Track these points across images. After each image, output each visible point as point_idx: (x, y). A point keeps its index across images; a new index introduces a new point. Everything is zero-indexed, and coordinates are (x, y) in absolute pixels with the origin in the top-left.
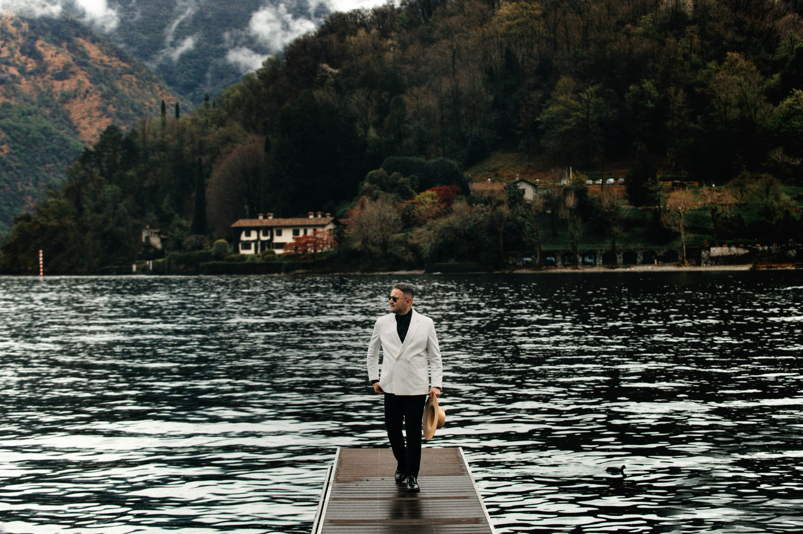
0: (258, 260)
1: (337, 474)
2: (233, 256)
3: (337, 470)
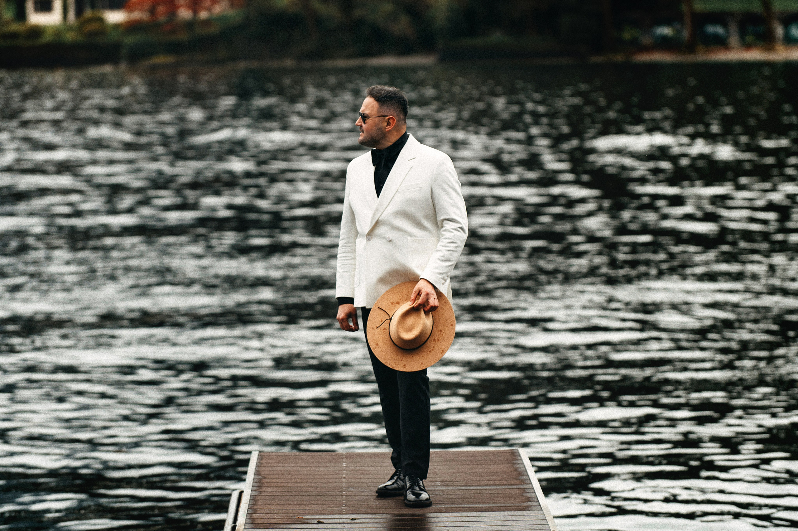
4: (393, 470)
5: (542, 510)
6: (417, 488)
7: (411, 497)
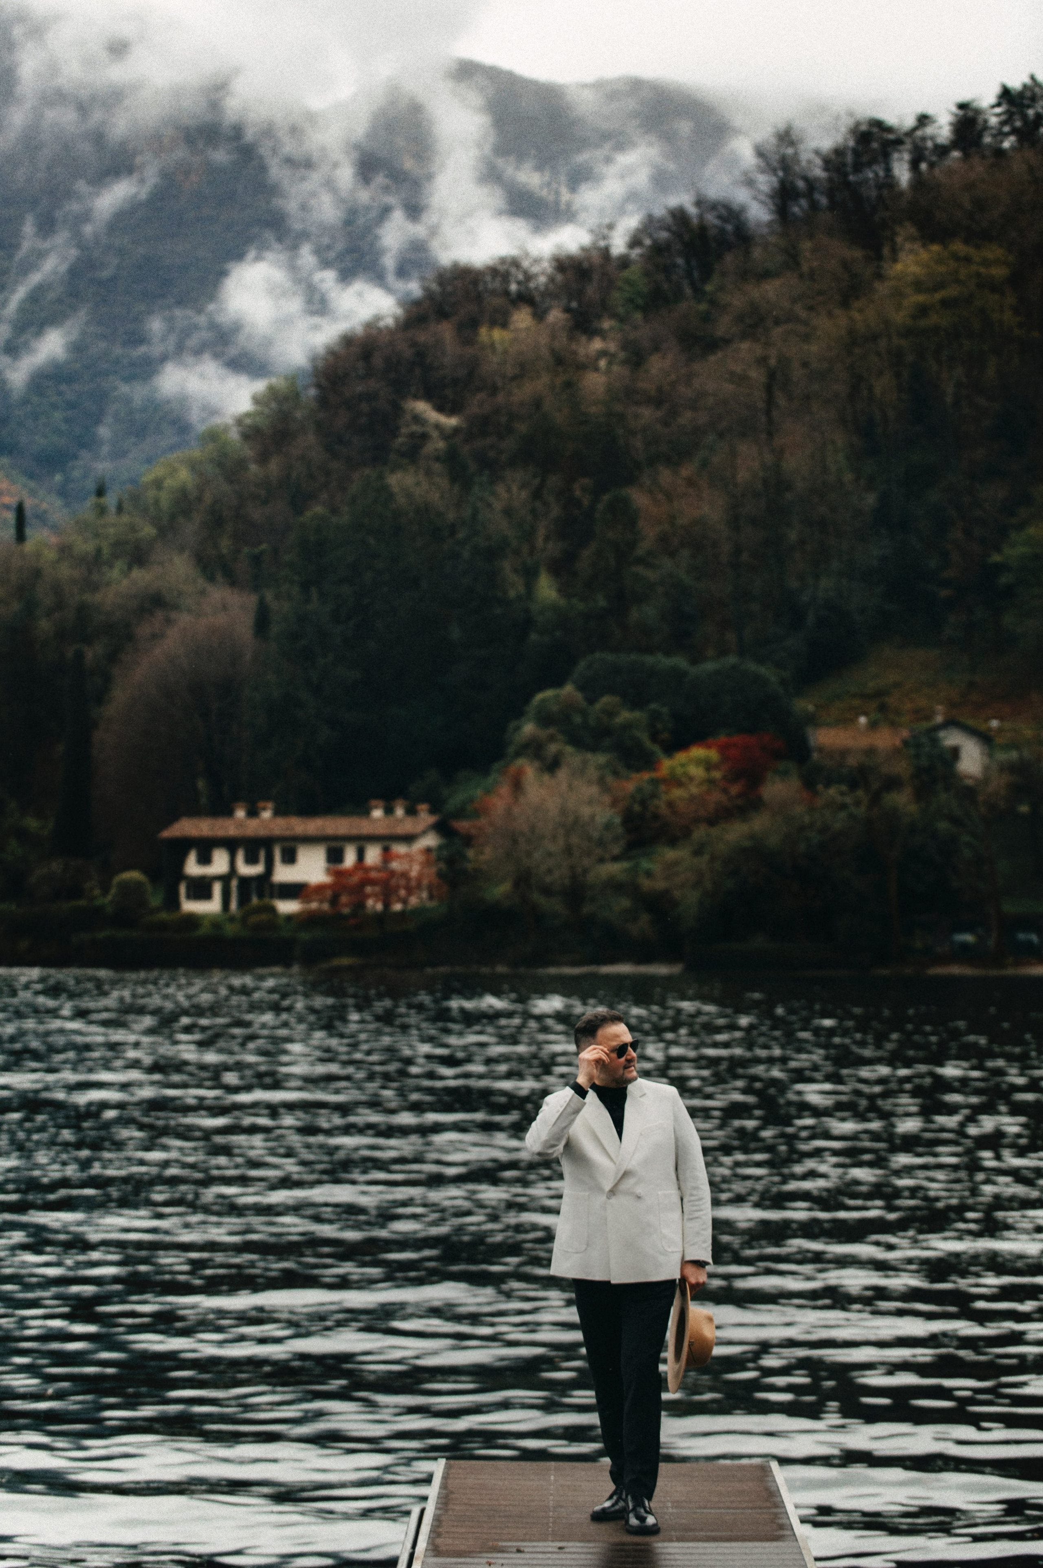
0: (230, 930)
1: (435, 1532)
2: (164, 916)
3: (437, 1520)
4: (612, 1487)
5: (797, 1540)
6: (642, 1510)
7: (634, 1521)
